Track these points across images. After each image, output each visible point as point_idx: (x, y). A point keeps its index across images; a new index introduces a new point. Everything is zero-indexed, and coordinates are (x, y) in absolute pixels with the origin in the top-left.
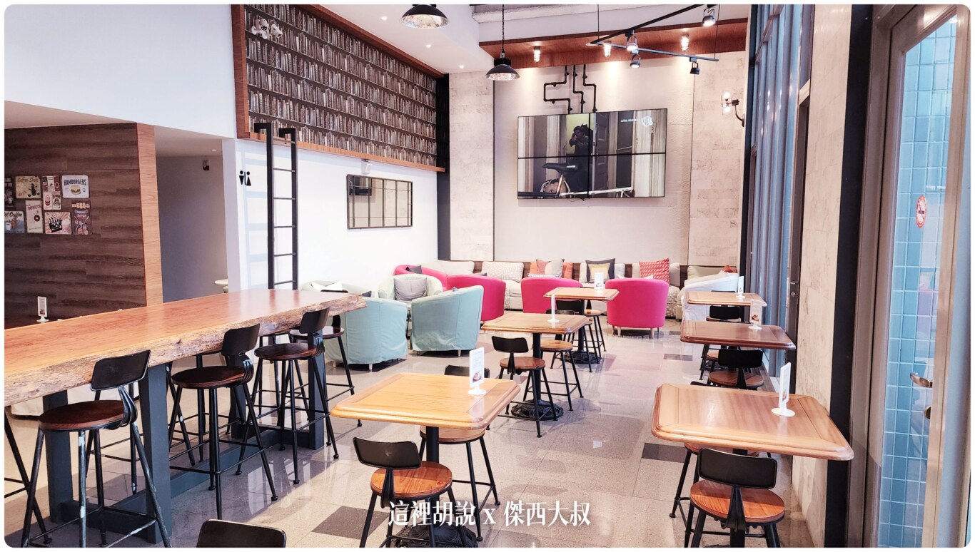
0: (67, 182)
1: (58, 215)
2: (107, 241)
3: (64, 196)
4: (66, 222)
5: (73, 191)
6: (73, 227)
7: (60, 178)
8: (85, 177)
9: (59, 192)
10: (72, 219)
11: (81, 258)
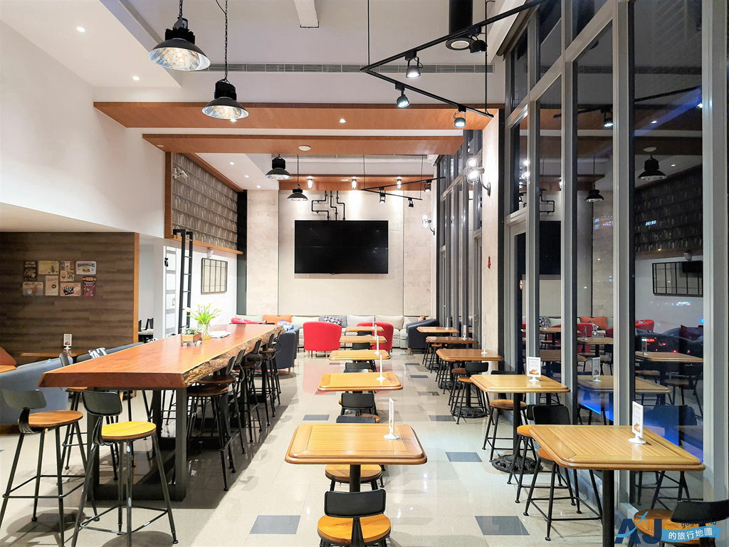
0: (79, 265)
1: (72, 284)
2: (106, 300)
3: (77, 273)
4: (77, 289)
5: (83, 270)
6: (83, 292)
7: (75, 262)
8: (95, 263)
9: (73, 271)
10: (82, 287)
11: (86, 310)
